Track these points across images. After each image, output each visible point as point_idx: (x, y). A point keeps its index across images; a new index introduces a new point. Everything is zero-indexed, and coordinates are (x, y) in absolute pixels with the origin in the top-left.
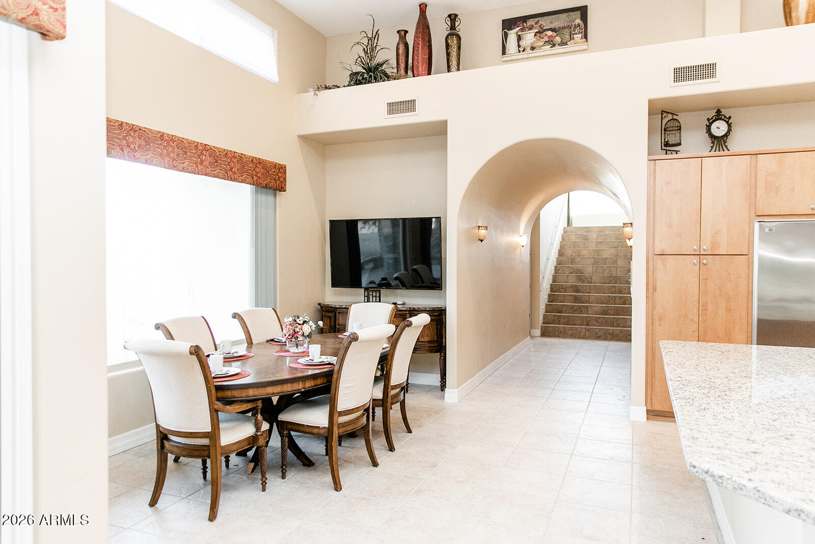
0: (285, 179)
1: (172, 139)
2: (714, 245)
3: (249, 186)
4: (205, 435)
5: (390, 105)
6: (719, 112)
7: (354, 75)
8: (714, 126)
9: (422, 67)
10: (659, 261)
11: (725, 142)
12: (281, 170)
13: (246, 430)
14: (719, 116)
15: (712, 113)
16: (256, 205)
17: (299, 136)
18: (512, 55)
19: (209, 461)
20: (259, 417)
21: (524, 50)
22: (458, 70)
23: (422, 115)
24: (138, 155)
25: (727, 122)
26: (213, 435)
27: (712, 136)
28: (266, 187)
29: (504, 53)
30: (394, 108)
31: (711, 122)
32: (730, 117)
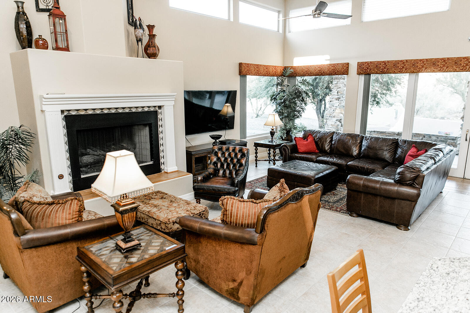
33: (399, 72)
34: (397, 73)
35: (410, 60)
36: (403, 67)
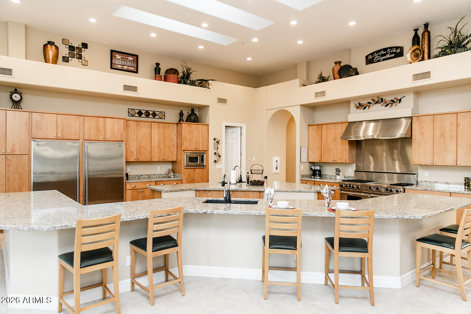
2: (13, 150)
8: (14, 96)
11: (19, 104)
14: (16, 91)
25: (20, 95)
27: (13, 100)
31: (12, 93)
32: (21, 93)
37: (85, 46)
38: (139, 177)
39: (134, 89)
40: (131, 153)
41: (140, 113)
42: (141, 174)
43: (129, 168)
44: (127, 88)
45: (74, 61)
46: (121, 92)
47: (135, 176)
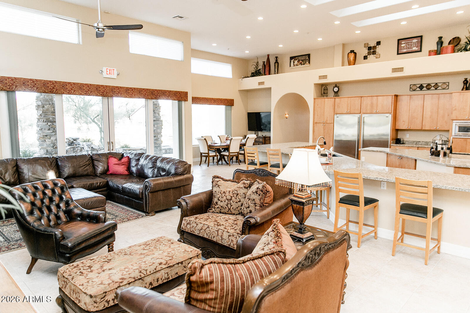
0: (233, 103)
1: (205, 98)
2: (327, 120)
3: (224, 106)
4: (207, 153)
5: (259, 83)
6: (336, 85)
7: (252, 73)
8: (335, 89)
9: (267, 72)
10: (315, 125)
11: (338, 93)
12: (233, 100)
13: (214, 154)
14: (336, 86)
15: (334, 86)
16: (226, 110)
17: (239, 90)
18: (292, 67)
19: (207, 158)
20: (216, 152)
21: (295, 66)
22: (278, 74)
23: (266, 86)
24: (198, 103)
25: (338, 88)
26: (208, 153)
27: (334, 91)
28: (228, 105)
29: (290, 66)
30: (260, 83)
31: (334, 88)
32: (339, 87)
33: (49, 92)
34: (48, 93)
35: (59, 82)
36: (54, 88)
37: (379, 43)
38: (416, 143)
39: (401, 69)
40: (404, 122)
41: (421, 87)
42: (419, 141)
43: (408, 135)
44: (395, 70)
45: (371, 57)
46: (389, 74)
47: (413, 142)
